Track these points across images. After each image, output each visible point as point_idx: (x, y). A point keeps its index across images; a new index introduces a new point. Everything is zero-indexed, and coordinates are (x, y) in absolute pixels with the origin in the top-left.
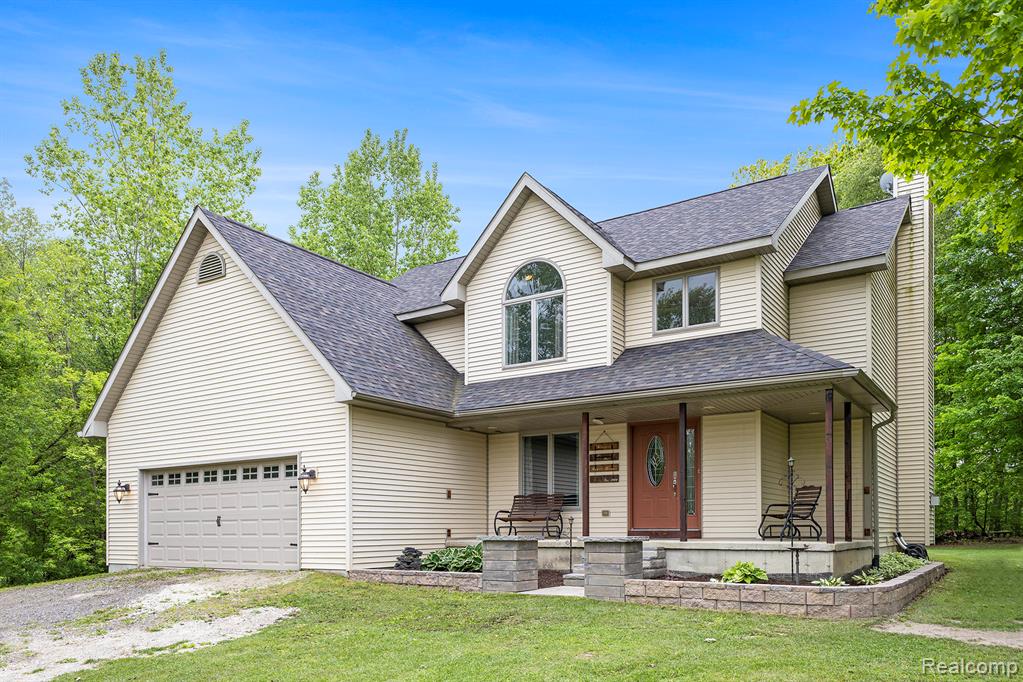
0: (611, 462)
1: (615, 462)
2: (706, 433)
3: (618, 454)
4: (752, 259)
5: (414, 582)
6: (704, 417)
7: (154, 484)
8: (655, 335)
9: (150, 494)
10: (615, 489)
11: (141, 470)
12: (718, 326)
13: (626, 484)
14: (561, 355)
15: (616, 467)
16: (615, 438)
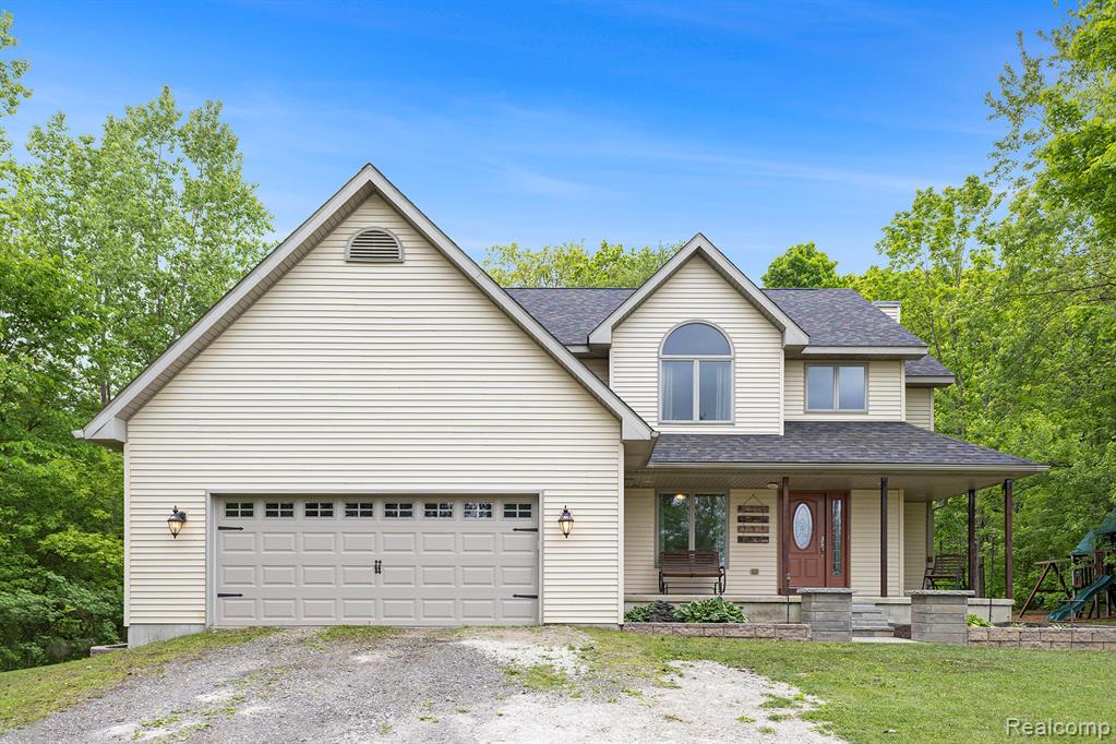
0: (760, 525)
1: (765, 525)
2: (854, 504)
3: (768, 517)
4: (897, 363)
5: (721, 634)
6: (853, 491)
7: (229, 514)
8: (806, 413)
9: (220, 528)
10: (763, 549)
11: (212, 494)
12: (866, 413)
13: (775, 545)
14: (728, 418)
15: (766, 530)
16: (765, 502)
